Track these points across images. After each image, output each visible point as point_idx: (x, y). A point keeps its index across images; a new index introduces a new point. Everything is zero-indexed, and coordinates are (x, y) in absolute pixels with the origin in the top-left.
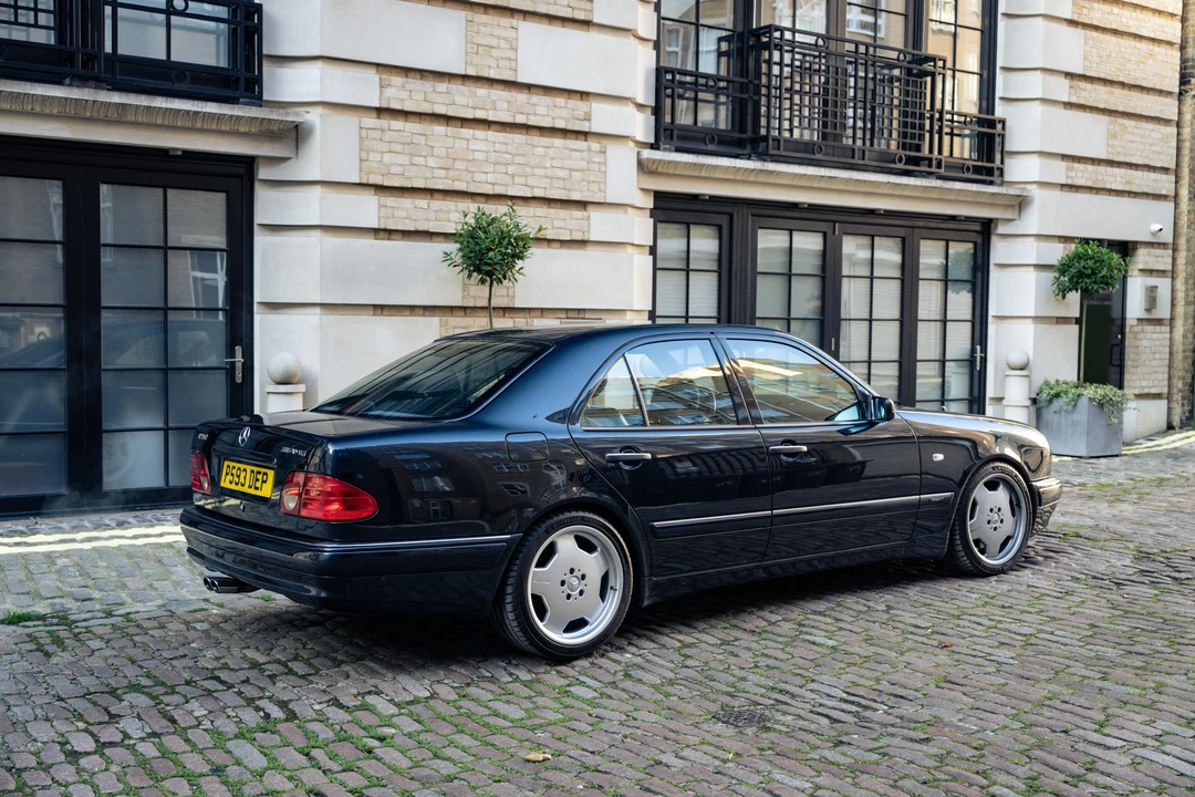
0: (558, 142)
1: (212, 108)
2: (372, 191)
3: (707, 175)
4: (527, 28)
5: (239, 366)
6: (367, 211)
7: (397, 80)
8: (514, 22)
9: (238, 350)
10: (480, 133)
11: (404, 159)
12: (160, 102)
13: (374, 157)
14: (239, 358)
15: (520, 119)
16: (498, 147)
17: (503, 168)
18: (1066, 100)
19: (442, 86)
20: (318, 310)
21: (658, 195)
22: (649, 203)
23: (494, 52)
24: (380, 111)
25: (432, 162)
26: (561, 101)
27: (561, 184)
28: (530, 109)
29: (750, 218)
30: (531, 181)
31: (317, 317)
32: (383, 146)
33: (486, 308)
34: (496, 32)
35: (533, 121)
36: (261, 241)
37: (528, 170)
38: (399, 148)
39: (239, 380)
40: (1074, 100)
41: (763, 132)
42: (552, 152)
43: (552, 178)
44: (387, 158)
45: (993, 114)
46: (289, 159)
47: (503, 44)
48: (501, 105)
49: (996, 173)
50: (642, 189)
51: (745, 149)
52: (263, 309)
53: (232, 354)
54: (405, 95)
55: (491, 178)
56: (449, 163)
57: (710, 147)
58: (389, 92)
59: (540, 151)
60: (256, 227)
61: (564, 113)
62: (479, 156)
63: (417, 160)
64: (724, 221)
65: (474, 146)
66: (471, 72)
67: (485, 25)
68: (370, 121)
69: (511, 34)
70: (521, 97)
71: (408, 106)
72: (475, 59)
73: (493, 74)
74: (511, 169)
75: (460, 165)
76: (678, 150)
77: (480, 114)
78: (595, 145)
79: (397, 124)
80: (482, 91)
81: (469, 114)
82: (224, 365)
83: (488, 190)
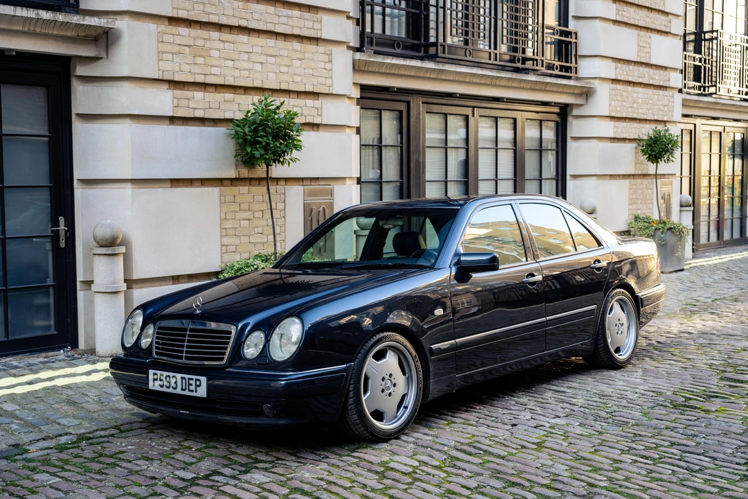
2: (166, 86)
3: (396, 72)
5: (62, 234)
6: (163, 101)
9: (62, 220)
10: (243, 38)
14: (62, 227)
15: (270, 28)
18: (614, 19)
20: (129, 185)
21: (364, 88)
22: (356, 93)
24: (171, 20)
26: (297, 13)
29: (421, 105)
31: (130, 190)
32: (174, 48)
35: (279, 29)
36: (78, 127)
39: (63, 245)
40: (619, 18)
41: (432, 40)
45: (567, 27)
46: (101, 58)
49: (573, 70)
50: (354, 83)
51: (420, 52)
52: (81, 186)
53: (55, 223)
54: (190, 7)
57: (398, 51)
58: (178, 4)
60: (73, 116)
62: (243, 57)
64: (403, 107)
68: (164, 27)
75: (229, 64)
76: (376, 53)
77: (243, 23)
78: (322, 48)
79: (184, 31)
80: (243, 5)
82: (50, 233)
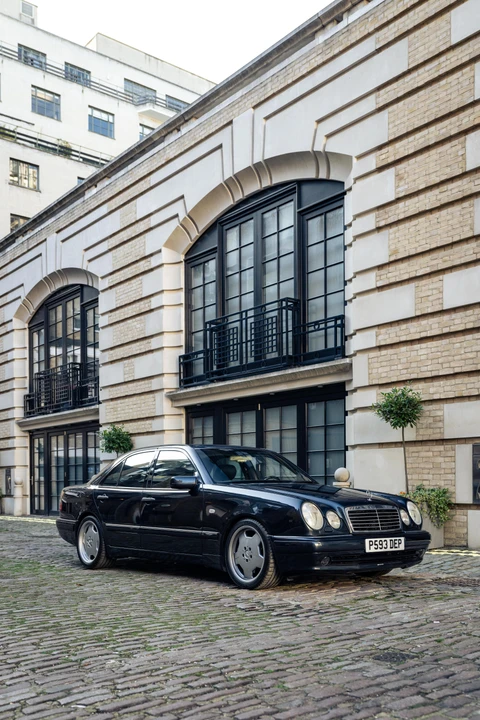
0: (469, 337)
1: (317, 366)
4: (447, 277)
7: (383, 330)
8: (441, 277)
10: (423, 345)
11: (387, 369)
12: (302, 369)
13: (375, 371)
15: (446, 330)
16: (433, 350)
17: (436, 361)
19: (404, 326)
23: (431, 298)
24: (380, 347)
25: (400, 367)
26: (469, 312)
27: (471, 361)
28: (451, 323)
30: (452, 364)
32: (377, 365)
33: (401, 443)
34: (431, 287)
35: (453, 329)
37: (450, 358)
38: (385, 364)
42: (465, 344)
43: (465, 360)
44: (380, 370)
47: (435, 292)
48: (433, 326)
54: (387, 336)
55: (429, 368)
56: (408, 365)
58: (380, 338)
59: (458, 345)
61: (472, 318)
62: (423, 357)
63: (393, 368)
65: (421, 352)
66: (418, 313)
67: (424, 286)
69: (438, 285)
70: (446, 318)
71: (389, 342)
72: (420, 306)
73: (430, 311)
74: (440, 360)
75: (414, 365)
77: (423, 335)
79: (384, 352)
80: (424, 322)
81: (417, 337)
83: (429, 375)
